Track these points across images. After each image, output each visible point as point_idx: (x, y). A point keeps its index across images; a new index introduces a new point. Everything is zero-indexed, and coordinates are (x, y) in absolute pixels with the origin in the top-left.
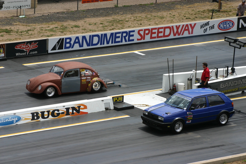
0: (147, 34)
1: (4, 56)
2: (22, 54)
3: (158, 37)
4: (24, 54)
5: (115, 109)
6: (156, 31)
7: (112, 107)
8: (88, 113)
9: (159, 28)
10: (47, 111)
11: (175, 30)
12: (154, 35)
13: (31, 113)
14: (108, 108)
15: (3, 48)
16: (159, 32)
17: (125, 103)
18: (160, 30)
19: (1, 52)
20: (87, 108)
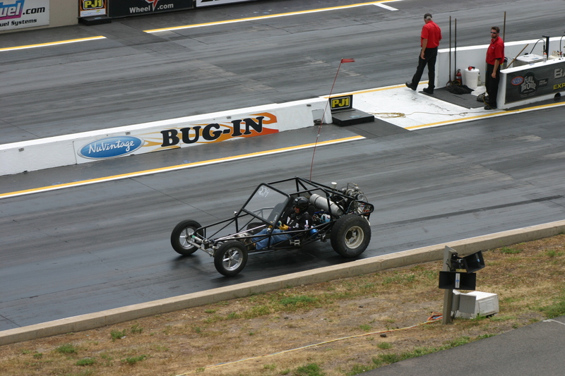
1: (104, 13)
2: (142, 10)
4: (146, 9)
5: (336, 122)
7: (328, 118)
8: (280, 131)
10: (194, 128)
13: (162, 132)
14: (320, 121)
17: (355, 110)
19: (100, 5)
20: (276, 122)
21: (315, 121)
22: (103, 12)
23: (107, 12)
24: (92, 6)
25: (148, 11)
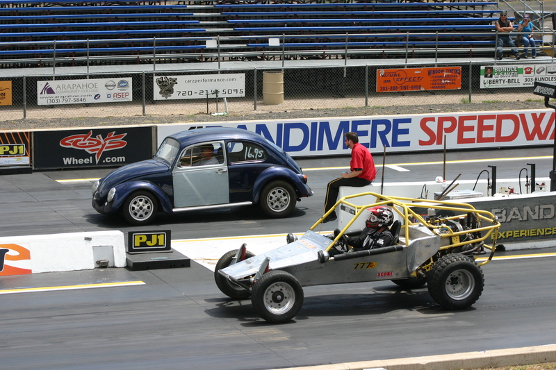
0: (449, 130)
1: (28, 162)
2: (81, 161)
3: (481, 139)
4: (86, 161)
6: (475, 123)
8: (33, 272)
9: (482, 118)
11: (531, 126)
12: (466, 135)
14: (107, 263)
15: (25, 142)
16: (482, 128)
17: (172, 252)
18: (486, 122)
19: (21, 152)
20: (29, 258)
21: (98, 263)
22: (25, 160)
23: (31, 162)
24: (11, 152)
25: (89, 164)
